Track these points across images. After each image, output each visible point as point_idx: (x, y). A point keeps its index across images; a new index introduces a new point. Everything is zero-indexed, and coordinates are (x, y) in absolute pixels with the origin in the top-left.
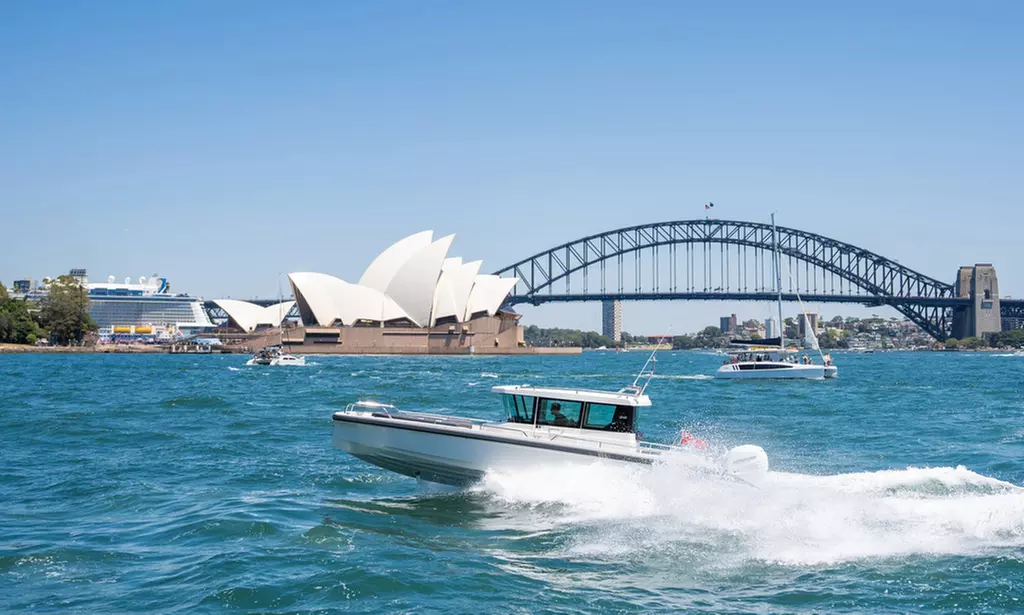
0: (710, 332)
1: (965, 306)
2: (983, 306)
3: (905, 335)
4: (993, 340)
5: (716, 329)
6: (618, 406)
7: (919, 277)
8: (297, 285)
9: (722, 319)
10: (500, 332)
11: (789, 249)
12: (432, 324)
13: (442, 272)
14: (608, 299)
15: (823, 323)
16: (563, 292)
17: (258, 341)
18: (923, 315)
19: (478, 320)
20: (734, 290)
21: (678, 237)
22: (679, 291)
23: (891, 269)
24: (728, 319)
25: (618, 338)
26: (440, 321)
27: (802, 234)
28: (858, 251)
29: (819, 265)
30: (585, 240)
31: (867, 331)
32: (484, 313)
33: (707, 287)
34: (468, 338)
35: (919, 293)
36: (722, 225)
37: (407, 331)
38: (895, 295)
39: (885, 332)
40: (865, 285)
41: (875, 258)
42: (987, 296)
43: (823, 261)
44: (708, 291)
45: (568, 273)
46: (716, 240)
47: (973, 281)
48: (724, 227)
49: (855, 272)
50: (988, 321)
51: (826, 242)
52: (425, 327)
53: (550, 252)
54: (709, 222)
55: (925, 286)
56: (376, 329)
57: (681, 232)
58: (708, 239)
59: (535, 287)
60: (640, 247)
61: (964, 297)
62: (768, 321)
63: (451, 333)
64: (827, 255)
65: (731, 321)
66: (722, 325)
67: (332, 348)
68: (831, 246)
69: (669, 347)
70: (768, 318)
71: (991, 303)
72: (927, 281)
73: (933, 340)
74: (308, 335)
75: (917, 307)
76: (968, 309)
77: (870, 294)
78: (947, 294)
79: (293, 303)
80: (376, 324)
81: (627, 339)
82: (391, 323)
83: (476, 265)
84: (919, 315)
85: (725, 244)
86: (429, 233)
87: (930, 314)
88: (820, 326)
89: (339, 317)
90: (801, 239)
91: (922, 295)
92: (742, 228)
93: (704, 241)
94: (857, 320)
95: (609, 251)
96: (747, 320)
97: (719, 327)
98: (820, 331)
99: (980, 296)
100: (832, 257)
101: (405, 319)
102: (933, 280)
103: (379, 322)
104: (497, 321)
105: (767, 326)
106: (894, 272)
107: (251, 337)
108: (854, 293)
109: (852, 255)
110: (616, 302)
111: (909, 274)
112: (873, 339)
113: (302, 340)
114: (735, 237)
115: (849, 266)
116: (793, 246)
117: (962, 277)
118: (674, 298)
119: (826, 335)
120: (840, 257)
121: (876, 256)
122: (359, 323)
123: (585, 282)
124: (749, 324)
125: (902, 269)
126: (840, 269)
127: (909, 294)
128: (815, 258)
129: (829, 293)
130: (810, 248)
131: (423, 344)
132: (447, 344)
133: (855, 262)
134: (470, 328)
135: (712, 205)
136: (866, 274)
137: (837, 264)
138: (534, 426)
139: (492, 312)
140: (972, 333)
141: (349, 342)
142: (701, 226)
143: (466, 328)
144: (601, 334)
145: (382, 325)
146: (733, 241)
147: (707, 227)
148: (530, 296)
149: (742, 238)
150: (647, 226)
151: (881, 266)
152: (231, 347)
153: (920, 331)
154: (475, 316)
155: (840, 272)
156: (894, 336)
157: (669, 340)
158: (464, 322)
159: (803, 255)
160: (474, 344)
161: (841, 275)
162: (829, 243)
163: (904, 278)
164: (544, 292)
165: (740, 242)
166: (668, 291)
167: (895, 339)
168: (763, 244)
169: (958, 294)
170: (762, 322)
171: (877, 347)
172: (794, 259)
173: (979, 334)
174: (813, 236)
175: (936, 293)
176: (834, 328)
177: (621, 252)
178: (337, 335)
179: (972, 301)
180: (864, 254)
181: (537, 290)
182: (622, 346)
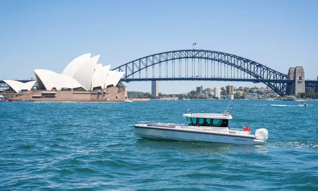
0: (193, 93)
1: (292, 83)
2: (298, 82)
3: (267, 94)
4: (302, 96)
5: (195, 91)
6: (223, 119)
7: (274, 72)
8: (38, 74)
9: (197, 88)
10: (118, 93)
11: (225, 61)
12: (92, 90)
13: (95, 69)
14: (154, 80)
15: (235, 89)
16: (138, 77)
17: (23, 96)
18: (275, 86)
19: (110, 88)
20: (203, 77)
21: (182, 56)
22: (182, 77)
23: (264, 69)
24: (199, 88)
25: (157, 95)
26: (95, 89)
27: (230, 55)
28: (251, 62)
29: (236, 67)
30: (146, 57)
31: (252, 92)
32: (112, 86)
33: (193, 75)
34: (106, 95)
35: (274, 78)
36: (199, 52)
37: (82, 92)
38: (265, 79)
39: (259, 93)
40: (253, 75)
41: (257, 65)
42: (300, 78)
43: (238, 66)
44: (193, 77)
45: (140, 70)
46: (197, 58)
47: (295, 73)
48: (200, 52)
49: (249, 70)
50: (300, 88)
51: (239, 58)
52: (89, 91)
53: (133, 62)
54: (194, 51)
55: (276, 75)
56: (70, 92)
57: (183, 54)
58: (193, 57)
59: (127, 75)
60: (168, 60)
61: (291, 79)
62: (215, 89)
63: (99, 93)
64: (239, 63)
65: (201, 88)
66: (197, 90)
67: (52, 99)
68: (241, 60)
69: (176, 99)
70: (215, 87)
71: (302, 82)
72: (277, 73)
73: (278, 96)
74: (43, 94)
75: (273, 83)
76: (293, 84)
77: (255, 78)
78: (285, 78)
79: (36, 81)
80: (69, 90)
81: (160, 95)
82: (75, 89)
83: (109, 67)
84: (274, 86)
85: (200, 59)
86: (90, 54)
87: (278, 86)
88: (234, 90)
89: (55, 87)
90: (229, 57)
91: (275, 79)
92: (207, 53)
93: (192, 58)
94: (248, 88)
95: (156, 61)
96: (207, 88)
97: (196, 91)
98: (234, 92)
99: (297, 79)
100: (241, 64)
101: (81, 88)
102: (280, 73)
103: (71, 89)
104: (117, 89)
105: (214, 90)
106: (265, 70)
107: (20, 95)
108: (249, 78)
109: (249, 63)
110: (157, 82)
111: (270, 70)
112: (255, 95)
113: (41, 96)
114: (204, 56)
115: (247, 67)
116: (226, 60)
117: (291, 72)
118: (181, 80)
119: (236, 94)
120: (244, 64)
121: (258, 63)
122: (63, 89)
123: (147, 74)
124: (208, 89)
125: (268, 69)
126: (244, 68)
127: (270, 78)
128: (234, 64)
129: (239, 78)
130: (233, 60)
131: (88, 97)
132: (98, 97)
133: (250, 66)
134: (107, 91)
135: (195, 44)
136: (254, 70)
137: (243, 67)
138: (198, 126)
139: (115, 85)
140: (294, 93)
141: (59, 96)
142: (191, 52)
143: (105, 91)
144: (151, 93)
145: (72, 90)
146: (203, 58)
147: (193, 52)
148: (125, 79)
149: (206, 57)
150: (170, 52)
151: (260, 68)
152: (12, 99)
153: (272, 92)
154: (108, 86)
155: (244, 70)
156: (263, 94)
157: (177, 96)
158: (104, 89)
159: (230, 63)
160: (108, 97)
161: (244, 71)
162: (240, 58)
163: (268, 72)
164: (131, 77)
165: (206, 58)
166: (178, 77)
167: (263, 95)
168: (215, 59)
169: (289, 78)
170: (212, 89)
171: (256, 98)
172: (226, 65)
173: (296, 93)
174: (234, 56)
175: (280, 78)
176: (239, 91)
177: (160, 62)
178: (54, 94)
179: (294, 81)
180: (253, 63)
181: (128, 77)
182: (159, 98)
